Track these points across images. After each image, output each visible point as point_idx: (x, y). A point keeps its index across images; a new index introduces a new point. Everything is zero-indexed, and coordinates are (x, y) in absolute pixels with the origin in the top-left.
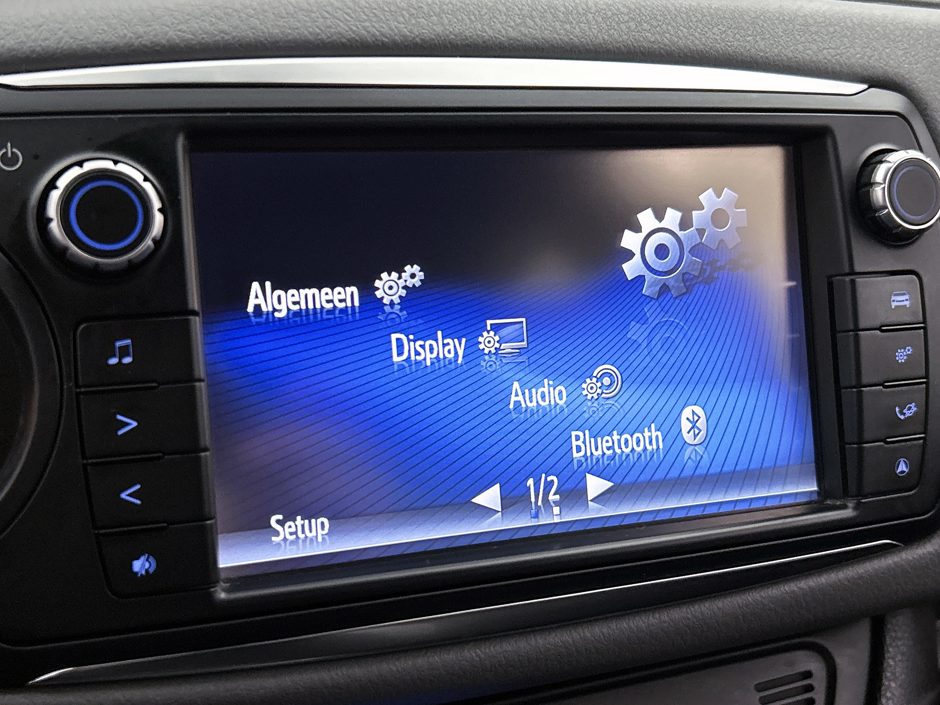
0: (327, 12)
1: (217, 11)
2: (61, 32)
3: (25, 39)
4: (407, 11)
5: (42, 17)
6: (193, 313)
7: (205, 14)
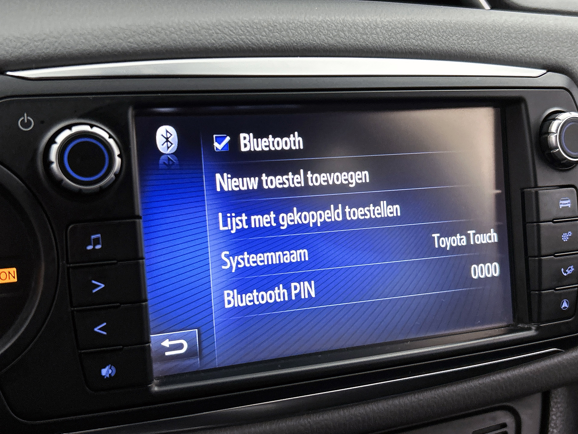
0: (219, 29)
1: (152, 30)
2: (57, 44)
3: (34, 48)
4: (268, 28)
5: (44, 34)
6: (139, 217)
7: (144, 32)
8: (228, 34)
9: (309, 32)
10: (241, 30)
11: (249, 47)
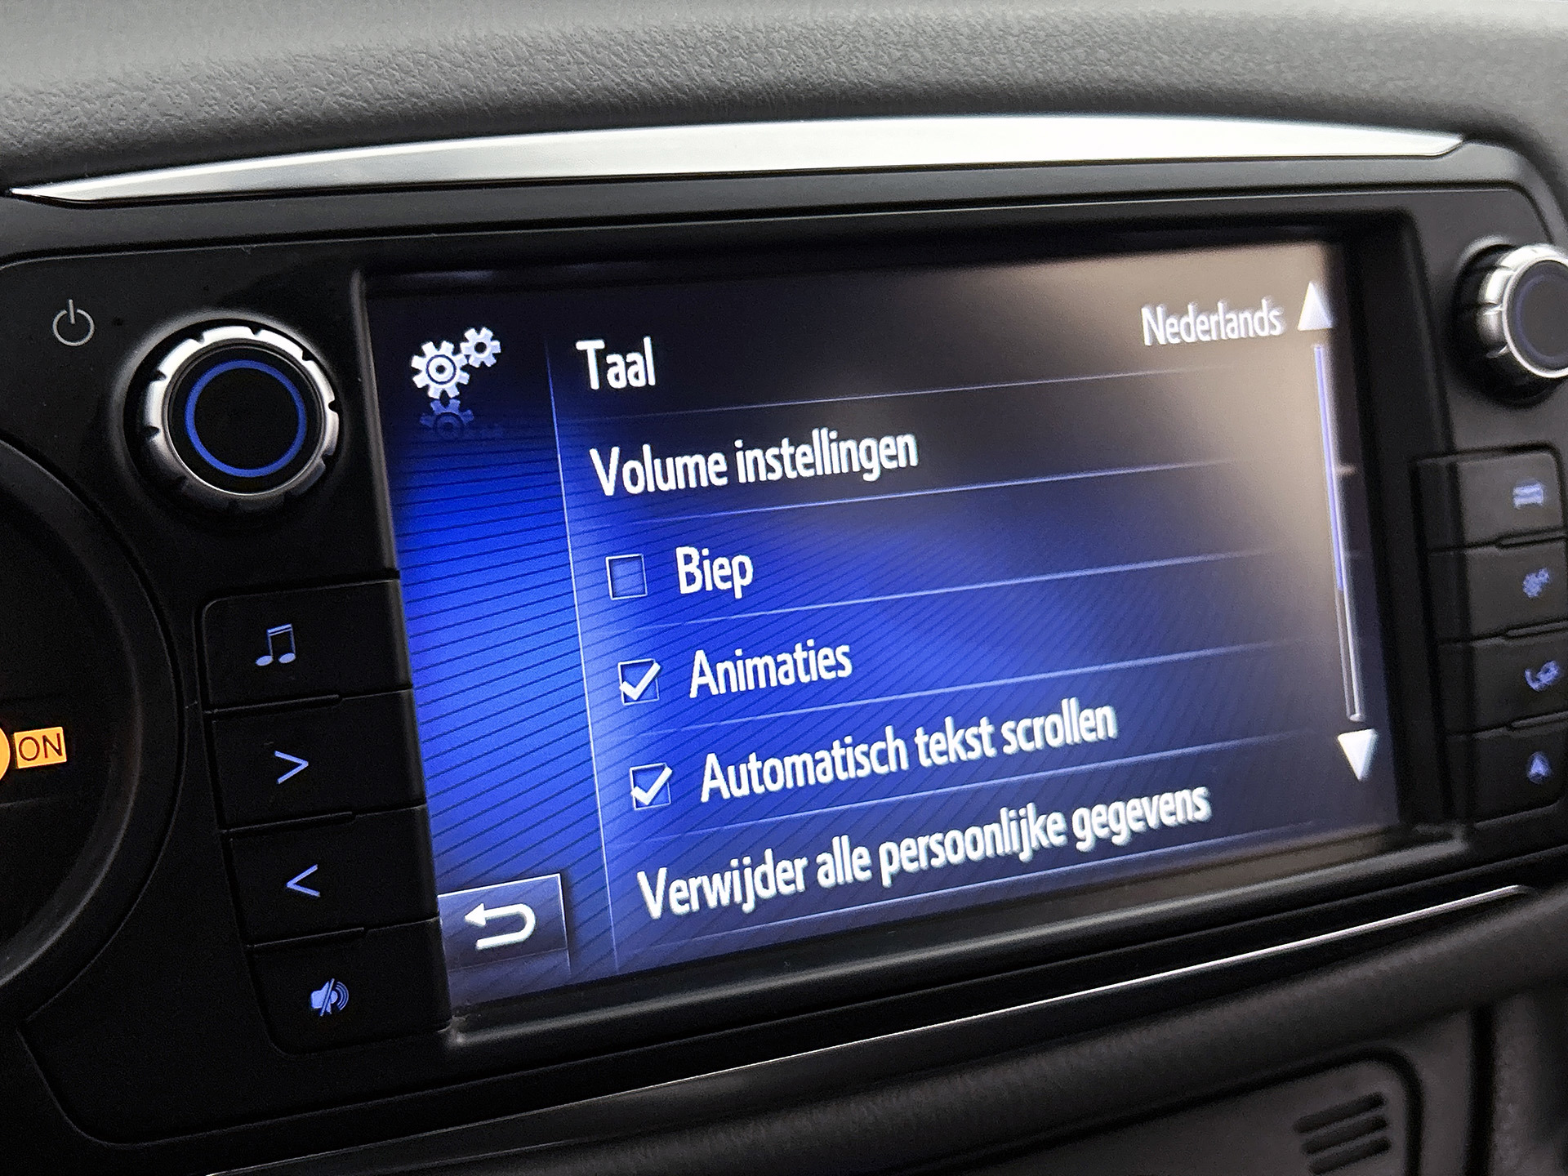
0: (583, 53)
1: (401, 59)
2: (144, 106)
3: (85, 120)
4: (716, 46)
5: (111, 80)
6: (393, 574)
7: (382, 65)
8: (610, 64)
9: (826, 52)
10: (643, 51)
11: (669, 97)
